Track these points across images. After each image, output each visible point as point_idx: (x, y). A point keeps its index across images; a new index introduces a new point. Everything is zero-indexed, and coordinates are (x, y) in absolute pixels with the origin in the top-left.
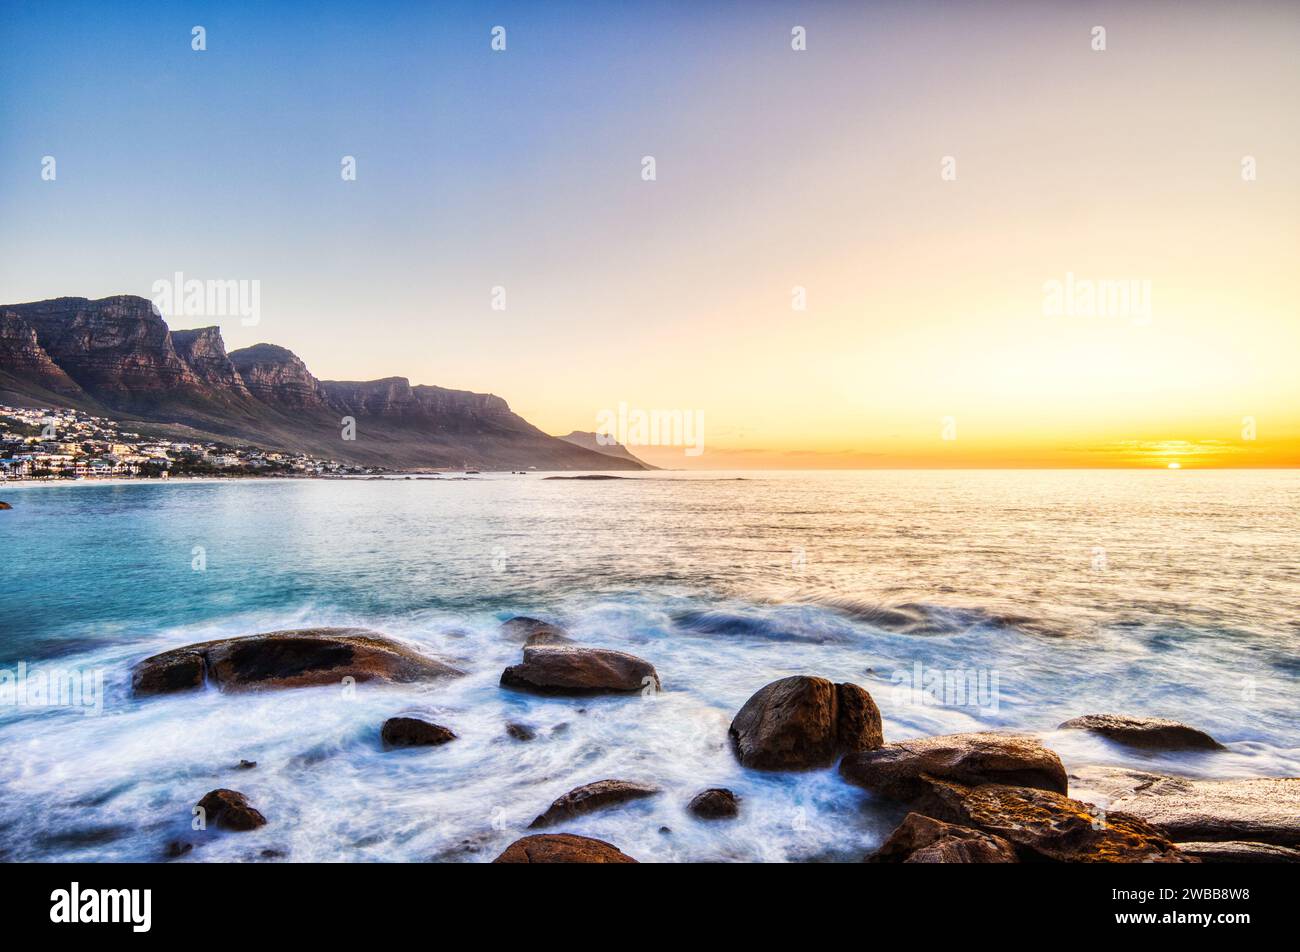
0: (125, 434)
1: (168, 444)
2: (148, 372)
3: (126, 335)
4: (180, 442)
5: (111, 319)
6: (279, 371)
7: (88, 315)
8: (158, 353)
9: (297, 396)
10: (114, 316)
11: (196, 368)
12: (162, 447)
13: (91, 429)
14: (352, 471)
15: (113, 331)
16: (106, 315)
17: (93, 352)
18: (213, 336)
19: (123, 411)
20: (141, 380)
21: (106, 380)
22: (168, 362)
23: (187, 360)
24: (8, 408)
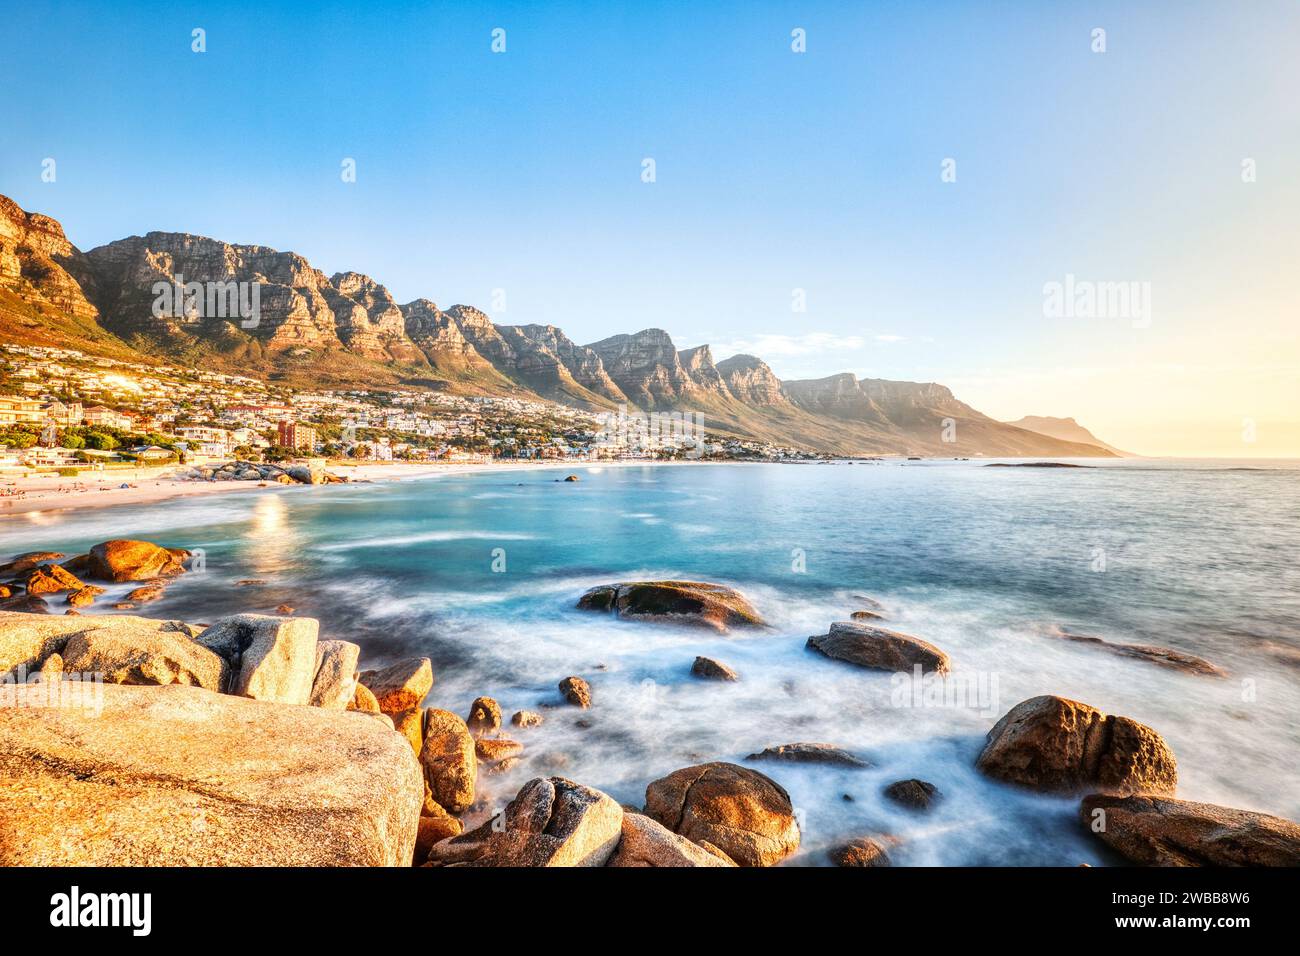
2: (665, 383)
5: (641, 347)
6: (751, 376)
7: (629, 346)
8: (670, 368)
9: (765, 394)
10: (644, 345)
11: (696, 378)
14: (807, 457)
15: (644, 356)
16: (638, 344)
17: (633, 372)
18: (705, 352)
19: (650, 411)
20: (660, 389)
21: (641, 391)
22: (677, 374)
23: (689, 372)
24: (589, 414)
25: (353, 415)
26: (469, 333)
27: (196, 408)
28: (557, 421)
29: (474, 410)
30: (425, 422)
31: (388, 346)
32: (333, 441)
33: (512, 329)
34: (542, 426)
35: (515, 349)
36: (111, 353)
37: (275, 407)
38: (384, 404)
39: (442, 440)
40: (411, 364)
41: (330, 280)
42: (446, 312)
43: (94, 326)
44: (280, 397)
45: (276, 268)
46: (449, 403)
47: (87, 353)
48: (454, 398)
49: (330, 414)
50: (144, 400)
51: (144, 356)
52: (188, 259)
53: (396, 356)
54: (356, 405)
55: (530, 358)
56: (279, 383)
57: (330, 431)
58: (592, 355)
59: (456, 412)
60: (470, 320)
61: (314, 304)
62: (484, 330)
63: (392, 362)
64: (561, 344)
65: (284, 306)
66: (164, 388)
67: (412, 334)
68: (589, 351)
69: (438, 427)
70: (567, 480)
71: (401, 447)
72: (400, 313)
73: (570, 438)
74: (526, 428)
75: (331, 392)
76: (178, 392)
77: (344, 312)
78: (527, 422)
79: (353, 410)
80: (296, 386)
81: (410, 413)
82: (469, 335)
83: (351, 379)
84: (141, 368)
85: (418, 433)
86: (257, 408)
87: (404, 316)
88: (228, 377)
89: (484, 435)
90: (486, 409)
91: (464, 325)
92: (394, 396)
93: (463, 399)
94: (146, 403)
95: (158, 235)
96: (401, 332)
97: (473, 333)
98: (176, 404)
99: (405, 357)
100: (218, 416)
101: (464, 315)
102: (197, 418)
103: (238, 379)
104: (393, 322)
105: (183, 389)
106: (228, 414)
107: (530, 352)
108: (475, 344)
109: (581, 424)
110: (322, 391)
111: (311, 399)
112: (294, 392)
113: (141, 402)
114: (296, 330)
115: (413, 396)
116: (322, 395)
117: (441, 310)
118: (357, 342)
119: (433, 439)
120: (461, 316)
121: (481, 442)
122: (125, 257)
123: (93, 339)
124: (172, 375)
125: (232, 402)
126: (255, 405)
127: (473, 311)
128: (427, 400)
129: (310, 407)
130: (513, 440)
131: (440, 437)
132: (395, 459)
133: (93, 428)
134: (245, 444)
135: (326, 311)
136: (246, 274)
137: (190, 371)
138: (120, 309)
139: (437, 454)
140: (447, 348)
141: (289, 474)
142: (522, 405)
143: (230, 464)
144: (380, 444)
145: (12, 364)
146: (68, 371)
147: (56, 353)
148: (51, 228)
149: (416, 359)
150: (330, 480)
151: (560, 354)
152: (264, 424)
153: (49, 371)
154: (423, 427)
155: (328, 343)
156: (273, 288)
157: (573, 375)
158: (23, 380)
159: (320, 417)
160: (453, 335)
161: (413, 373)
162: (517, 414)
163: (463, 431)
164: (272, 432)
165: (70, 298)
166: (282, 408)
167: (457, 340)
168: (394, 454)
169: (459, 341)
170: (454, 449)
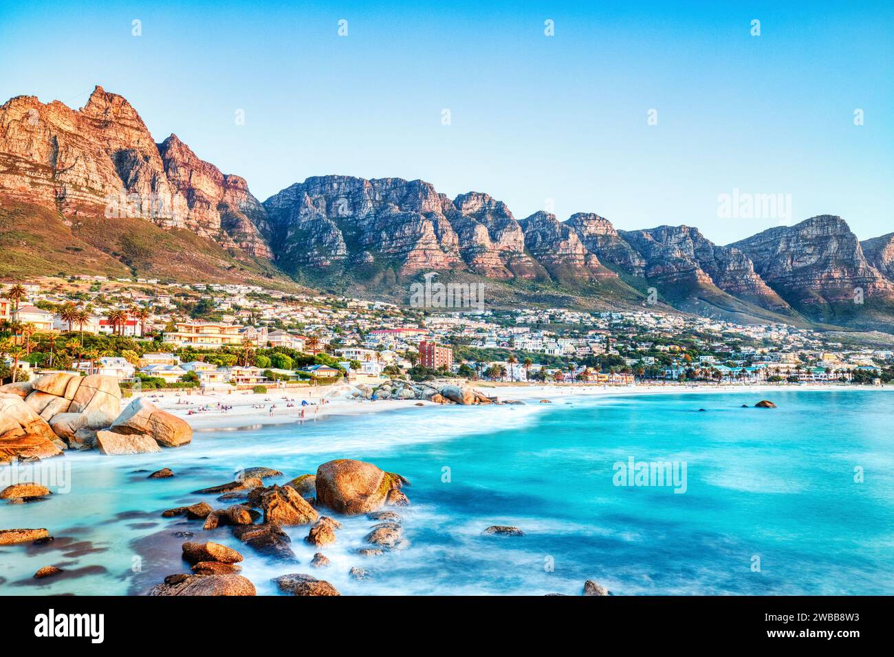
0: (829, 344)
1: (871, 351)
2: (843, 284)
3: (821, 253)
4: (882, 349)
5: (806, 240)
7: (788, 240)
8: (850, 264)
10: (809, 237)
11: (888, 274)
12: (866, 355)
13: (801, 340)
15: (809, 250)
16: (802, 237)
17: (796, 272)
19: (824, 322)
20: (838, 292)
21: (807, 295)
22: (860, 272)
23: (879, 267)
24: (739, 326)
25: (481, 335)
26: (590, 240)
27: (347, 333)
28: (701, 336)
29: (602, 326)
30: (553, 340)
31: (509, 263)
32: (465, 362)
33: (639, 233)
34: (686, 342)
35: (644, 256)
36: (281, 286)
37: (410, 329)
38: (512, 324)
39: (572, 360)
40: (533, 280)
41: (454, 202)
42: (565, 223)
43: (269, 266)
44: (414, 320)
45: (406, 197)
46: (574, 320)
47: (265, 288)
48: (577, 315)
49: (459, 336)
50: (306, 327)
51: (305, 288)
52: (335, 199)
53: (517, 273)
54: (482, 325)
55: (662, 265)
57: (461, 352)
58: (738, 255)
59: (584, 329)
60: (592, 229)
61: (440, 227)
62: (606, 238)
63: (514, 279)
64: (698, 246)
65: (414, 232)
66: (321, 315)
67: (531, 248)
68: (733, 251)
69: (566, 347)
71: (537, 367)
72: (520, 229)
73: (721, 356)
74: (666, 345)
75: (458, 314)
76: (332, 318)
77: (466, 233)
78: (665, 338)
79: (480, 331)
80: (426, 309)
81: (535, 332)
82: (591, 245)
84: (303, 298)
85: (547, 353)
86: (394, 331)
87: (523, 231)
88: (370, 303)
89: (617, 353)
90: (616, 325)
91: (585, 234)
92: (517, 315)
93: (588, 315)
94: (308, 329)
95: (314, 179)
96: (521, 247)
97: (595, 242)
98: (330, 329)
99: (525, 273)
100: (364, 340)
101: (585, 223)
102: (347, 342)
103: (378, 304)
104: (513, 239)
105: (335, 316)
106: (372, 337)
107: (662, 257)
108: (598, 254)
109: (733, 340)
110: (449, 313)
111: (441, 320)
112: (426, 314)
113: (304, 328)
114: (425, 253)
115: (536, 314)
116: (450, 316)
117: (561, 221)
118: (480, 262)
119: (563, 359)
120: (582, 225)
121: (618, 362)
122: (290, 203)
123: (269, 276)
124: (326, 303)
125: (374, 326)
126: (393, 328)
127: (595, 219)
128: (552, 317)
129: (441, 328)
130: (652, 359)
131: (570, 357)
132: (530, 380)
133: (276, 349)
134: (392, 365)
135: (450, 233)
136: (382, 207)
137: (340, 299)
138: (287, 248)
139: (575, 375)
140: (569, 260)
141: (442, 394)
142: (657, 319)
143: (386, 383)
144: (514, 365)
145: (216, 300)
146: (252, 303)
147: (244, 289)
148: (240, 186)
149: (538, 275)
150: (481, 401)
151: (697, 257)
152: (403, 346)
153: (240, 304)
154: (551, 347)
155: (453, 264)
156: (404, 216)
157: (716, 282)
158: (222, 313)
159: (452, 338)
160: (574, 246)
161: (535, 289)
162: (651, 329)
163: (594, 349)
164: (412, 354)
165: (253, 242)
166: (417, 330)
167: (579, 251)
168: (529, 375)
169: (581, 252)
170: (591, 369)
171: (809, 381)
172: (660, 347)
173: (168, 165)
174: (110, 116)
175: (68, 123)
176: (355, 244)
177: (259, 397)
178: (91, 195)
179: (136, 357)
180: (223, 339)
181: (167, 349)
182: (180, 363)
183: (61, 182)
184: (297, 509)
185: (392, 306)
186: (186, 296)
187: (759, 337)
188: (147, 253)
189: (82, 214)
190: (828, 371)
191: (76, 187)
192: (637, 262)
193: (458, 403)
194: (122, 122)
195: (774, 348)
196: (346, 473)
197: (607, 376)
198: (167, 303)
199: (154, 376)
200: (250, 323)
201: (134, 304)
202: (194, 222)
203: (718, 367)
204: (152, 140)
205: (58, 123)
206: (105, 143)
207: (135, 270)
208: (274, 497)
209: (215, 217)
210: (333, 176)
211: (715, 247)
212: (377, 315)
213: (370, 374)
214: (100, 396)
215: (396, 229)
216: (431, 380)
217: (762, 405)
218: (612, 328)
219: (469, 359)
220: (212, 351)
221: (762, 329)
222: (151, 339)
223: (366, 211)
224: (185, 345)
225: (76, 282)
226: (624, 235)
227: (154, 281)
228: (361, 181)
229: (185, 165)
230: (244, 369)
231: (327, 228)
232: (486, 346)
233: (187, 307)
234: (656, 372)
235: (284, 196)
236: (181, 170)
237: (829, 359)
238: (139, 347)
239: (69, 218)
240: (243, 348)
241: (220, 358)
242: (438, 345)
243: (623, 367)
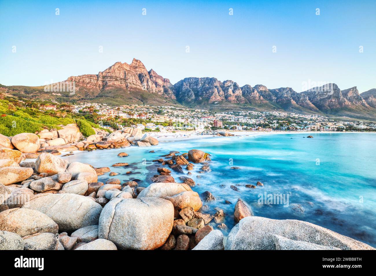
0: (330, 120)
1: (343, 122)
2: (335, 103)
4: (346, 121)
8: (338, 97)
11: (349, 100)
12: (341, 123)
13: (321, 119)
17: (321, 100)
18: (355, 89)
19: (329, 114)
20: (333, 105)
21: (324, 106)
22: (341, 99)
23: (346, 98)
24: (303, 115)
25: (230, 118)
27: (195, 118)
28: (292, 118)
29: (263, 116)
30: (250, 119)
31: (238, 99)
32: (226, 125)
33: (275, 90)
34: (287, 120)
35: (276, 96)
36: (178, 106)
37: (211, 117)
38: (239, 115)
39: (255, 125)
40: (244, 103)
41: (223, 83)
42: (254, 87)
43: (175, 101)
44: (212, 114)
45: (210, 82)
46: (256, 114)
47: (175, 107)
48: (256, 113)
49: (224, 118)
51: (184, 107)
52: (191, 83)
53: (240, 101)
54: (230, 115)
55: (281, 99)
56: (212, 111)
57: (225, 123)
59: (258, 117)
60: (261, 89)
61: (219, 90)
62: (265, 91)
63: (239, 103)
64: (292, 93)
65: (212, 91)
66: (188, 113)
67: (244, 95)
68: (302, 94)
69: (253, 121)
70: (308, 137)
71: (245, 127)
72: (241, 90)
73: (297, 124)
74: (282, 120)
75: (224, 113)
76: (191, 114)
77: (226, 91)
79: (230, 117)
80: (216, 111)
81: (245, 117)
83: (228, 109)
84: (184, 109)
85: (248, 123)
86: (207, 117)
87: (242, 90)
88: (201, 110)
89: (268, 123)
90: (267, 115)
91: (259, 91)
92: (240, 113)
93: (260, 113)
94: (185, 117)
95: (186, 78)
96: (241, 95)
97: (262, 93)
98: (191, 117)
99: (242, 101)
100: (199, 120)
101: (259, 88)
102: (195, 120)
103: (203, 110)
104: (239, 92)
105: (192, 113)
106: (201, 119)
107: (281, 96)
108: (263, 96)
109: (301, 119)
111: (219, 114)
112: (215, 113)
114: (215, 97)
115: (245, 113)
116: (222, 113)
117: (252, 87)
118: (230, 99)
119: (252, 124)
120: (258, 88)
121: (268, 125)
122: (180, 85)
123: (176, 104)
124: (190, 110)
125: (202, 116)
127: (262, 86)
128: (249, 113)
129: (219, 116)
130: (277, 124)
131: (254, 124)
132: (243, 130)
133: (178, 122)
134: (207, 126)
135: (222, 91)
136: (204, 85)
137: (193, 109)
138: (180, 96)
139: (256, 129)
140: (254, 98)
141: (220, 133)
142: (279, 113)
143: (205, 131)
144: (239, 126)
145: (163, 110)
146: (172, 111)
147: (170, 107)
148: (168, 81)
149: (246, 102)
150: (230, 135)
151: (291, 96)
152: (209, 121)
153: (168, 111)
154: (249, 121)
155: (222, 100)
156: (209, 87)
157: (297, 103)
158: (164, 113)
159: (222, 119)
160: (256, 94)
161: (245, 106)
162: (278, 116)
163: (261, 122)
164: (212, 123)
165: (171, 95)
166: (213, 117)
167: (257, 95)
168: (243, 129)
169: (258, 95)
170: (260, 127)
171: (323, 130)
172: (280, 121)
173: (151, 77)
174: (137, 65)
175: (128, 68)
176: (197, 95)
177: (174, 134)
178: (134, 85)
179: (145, 124)
180: (165, 120)
181: (152, 122)
182: (155, 125)
183: (127, 82)
184: (184, 161)
185: (207, 111)
186: (156, 109)
187: (309, 118)
188: (147, 99)
189: (132, 90)
190: (329, 128)
191: (130, 83)
192: (274, 98)
193: (224, 136)
194: (140, 67)
195: (313, 121)
196: (195, 153)
197: (264, 129)
198: (152, 111)
199: (149, 128)
200: (171, 116)
201: (144, 111)
202: (157, 91)
203: (296, 127)
204: (147, 71)
205: (126, 68)
206: (136, 72)
207: (144, 103)
208: (178, 158)
209: (162, 89)
210: (191, 78)
211: (297, 93)
212: (203, 113)
213: (201, 128)
214: (138, 133)
215: (207, 91)
216: (217, 130)
217: (309, 137)
218: (266, 116)
219: (227, 125)
220: (162, 123)
221: (310, 116)
222: (148, 120)
223: (199, 86)
224: (156, 121)
225: (131, 106)
226: (270, 90)
227: (148, 106)
228: (198, 78)
229: (155, 76)
230: (170, 127)
231: (190, 91)
232: (231, 121)
233: (156, 112)
234: (279, 128)
235: (179, 83)
236: (154, 78)
237: (330, 124)
238: (145, 122)
239: (129, 91)
240: (170, 122)
241: (164, 124)
242: (219, 121)
243: (269, 127)
